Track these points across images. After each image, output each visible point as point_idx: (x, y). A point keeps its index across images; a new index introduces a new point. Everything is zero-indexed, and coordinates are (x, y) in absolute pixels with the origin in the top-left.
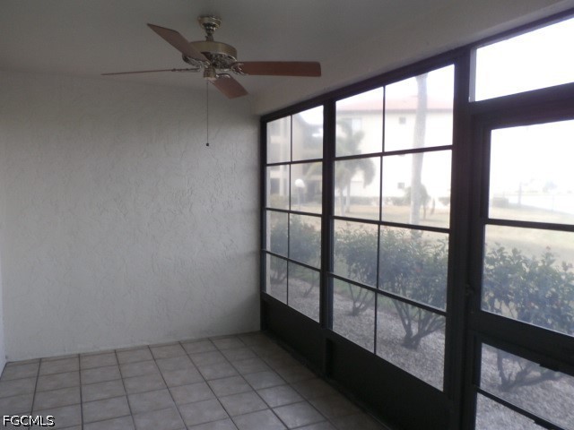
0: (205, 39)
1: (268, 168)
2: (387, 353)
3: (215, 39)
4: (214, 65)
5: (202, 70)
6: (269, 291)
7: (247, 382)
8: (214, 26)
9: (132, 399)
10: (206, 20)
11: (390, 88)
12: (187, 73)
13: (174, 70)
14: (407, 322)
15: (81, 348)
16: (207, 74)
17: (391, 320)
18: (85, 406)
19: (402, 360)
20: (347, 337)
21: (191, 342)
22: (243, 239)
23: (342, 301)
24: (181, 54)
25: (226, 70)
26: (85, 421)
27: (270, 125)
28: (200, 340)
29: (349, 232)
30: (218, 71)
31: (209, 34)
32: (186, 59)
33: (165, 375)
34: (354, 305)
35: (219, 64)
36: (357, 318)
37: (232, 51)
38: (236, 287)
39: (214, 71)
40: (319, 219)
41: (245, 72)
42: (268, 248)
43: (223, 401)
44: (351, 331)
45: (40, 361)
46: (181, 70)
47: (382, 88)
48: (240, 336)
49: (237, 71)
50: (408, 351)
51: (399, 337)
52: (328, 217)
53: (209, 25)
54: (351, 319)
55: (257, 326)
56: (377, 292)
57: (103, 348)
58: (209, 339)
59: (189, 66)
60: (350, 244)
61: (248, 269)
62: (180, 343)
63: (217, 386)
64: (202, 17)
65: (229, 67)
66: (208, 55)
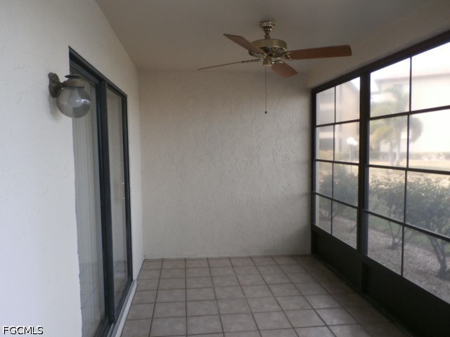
0: (264, 38)
1: (318, 129)
2: (421, 281)
3: (271, 37)
4: (271, 55)
5: (262, 60)
6: (318, 224)
7: (297, 289)
8: (270, 27)
9: (217, 290)
10: (265, 24)
11: (416, 58)
12: (252, 63)
13: (243, 62)
14: (442, 258)
15: (187, 254)
16: (265, 62)
17: (429, 255)
18: (188, 291)
19: (434, 288)
20: (384, 265)
21: (258, 257)
22: (298, 182)
23: (383, 237)
24: (247, 51)
25: (279, 58)
26: (188, 299)
27: (319, 95)
28: (265, 257)
29: (389, 180)
30: (273, 59)
31: (267, 34)
32: (251, 54)
33: (239, 277)
34: (393, 240)
35: (274, 54)
36: (396, 251)
37: (283, 44)
38: (292, 219)
39: (271, 60)
40: (357, 167)
41: (293, 58)
42: (318, 190)
43: (278, 299)
44: (389, 261)
45: (163, 260)
46: (247, 61)
47: (409, 59)
48: (295, 257)
49: (287, 58)
50: (441, 281)
51: (434, 270)
52: (364, 166)
53: (267, 27)
54: (391, 252)
55: (308, 250)
56: (404, 225)
57: (200, 256)
58: (271, 257)
59: (254, 58)
60: (390, 190)
61: (301, 206)
62: (251, 258)
63: (275, 289)
64: (262, 22)
65: (281, 55)
66: (266, 50)
